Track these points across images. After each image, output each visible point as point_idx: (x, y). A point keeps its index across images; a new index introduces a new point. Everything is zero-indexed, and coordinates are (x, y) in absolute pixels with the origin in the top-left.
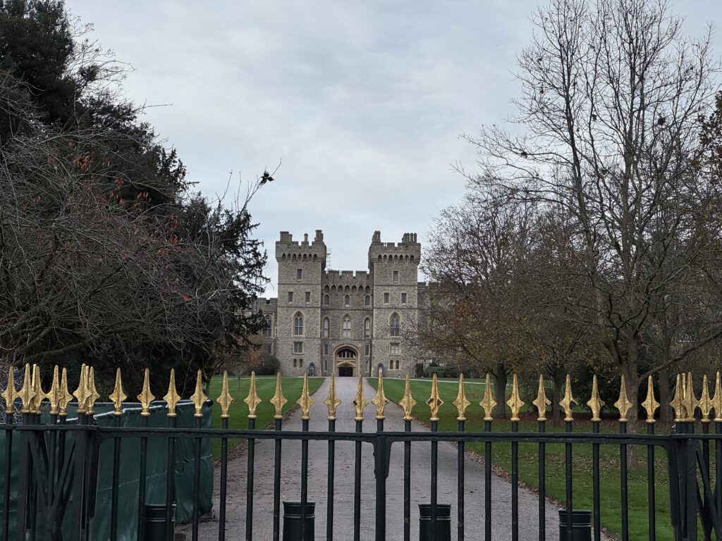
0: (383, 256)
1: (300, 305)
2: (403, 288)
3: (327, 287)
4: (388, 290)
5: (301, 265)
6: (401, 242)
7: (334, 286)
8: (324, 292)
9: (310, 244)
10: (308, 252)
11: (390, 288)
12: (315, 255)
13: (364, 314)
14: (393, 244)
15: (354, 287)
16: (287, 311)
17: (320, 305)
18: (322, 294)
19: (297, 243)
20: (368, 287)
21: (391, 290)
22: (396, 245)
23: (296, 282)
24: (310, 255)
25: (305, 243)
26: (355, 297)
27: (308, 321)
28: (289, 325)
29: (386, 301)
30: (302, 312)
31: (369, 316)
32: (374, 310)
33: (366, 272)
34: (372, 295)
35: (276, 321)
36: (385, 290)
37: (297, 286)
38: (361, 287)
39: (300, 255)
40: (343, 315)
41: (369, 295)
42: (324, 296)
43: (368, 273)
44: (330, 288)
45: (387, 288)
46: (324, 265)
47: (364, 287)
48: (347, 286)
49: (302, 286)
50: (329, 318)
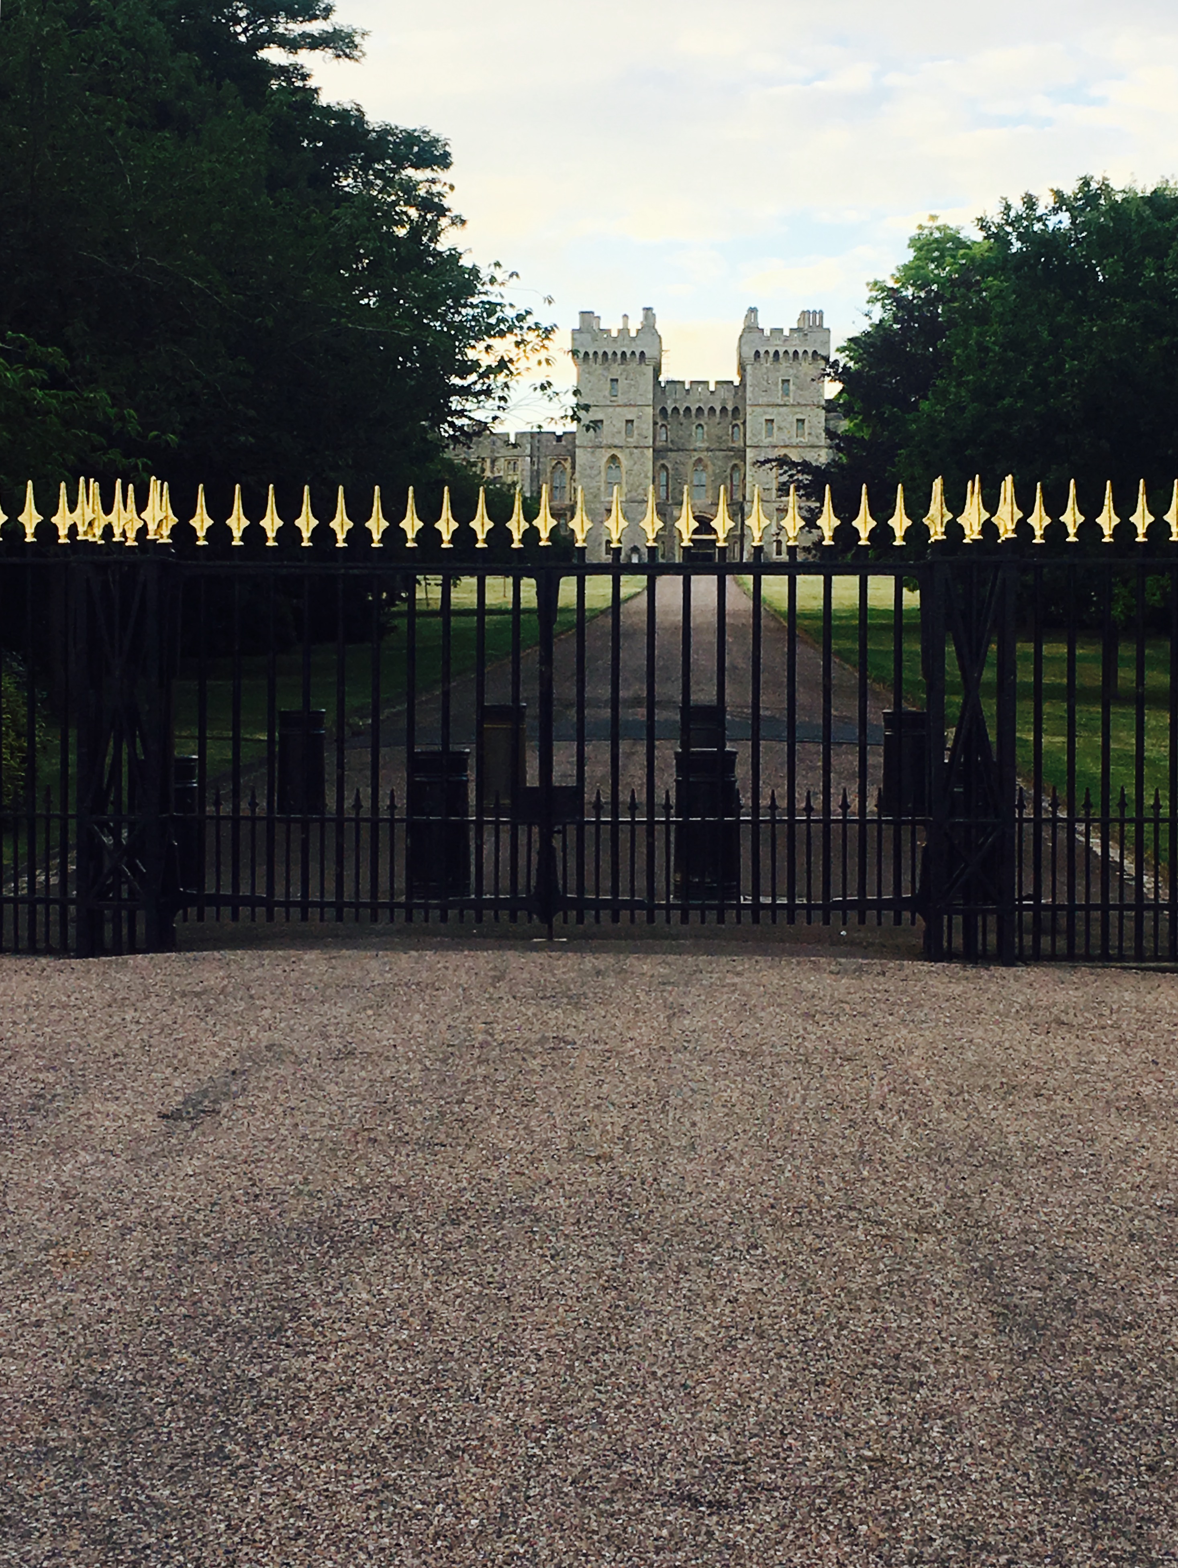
0: (762, 352)
1: (616, 442)
2: (797, 409)
3: (664, 409)
4: (772, 413)
5: (616, 370)
6: (796, 326)
7: (675, 409)
8: (658, 420)
9: (633, 334)
10: (628, 347)
11: (776, 410)
12: (642, 353)
13: (729, 458)
14: (781, 330)
15: (712, 409)
16: (593, 452)
17: (651, 444)
18: (655, 423)
19: (608, 331)
20: (736, 410)
21: (779, 414)
22: (786, 333)
23: (609, 403)
24: (633, 353)
25: (623, 332)
26: (712, 427)
27: (629, 472)
28: (597, 479)
29: (770, 433)
30: (619, 455)
31: (736, 462)
32: (748, 450)
33: (732, 382)
34: (744, 423)
35: (573, 473)
36: (765, 413)
37: (611, 410)
38: (724, 409)
39: (615, 353)
40: (694, 459)
41: (739, 422)
42: (658, 426)
43: (737, 383)
44: (669, 411)
45: (770, 409)
46: (657, 371)
47: (730, 408)
48: (700, 409)
49: (618, 409)
50: (669, 466)
